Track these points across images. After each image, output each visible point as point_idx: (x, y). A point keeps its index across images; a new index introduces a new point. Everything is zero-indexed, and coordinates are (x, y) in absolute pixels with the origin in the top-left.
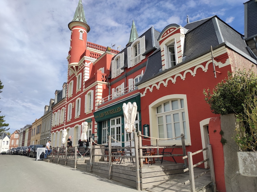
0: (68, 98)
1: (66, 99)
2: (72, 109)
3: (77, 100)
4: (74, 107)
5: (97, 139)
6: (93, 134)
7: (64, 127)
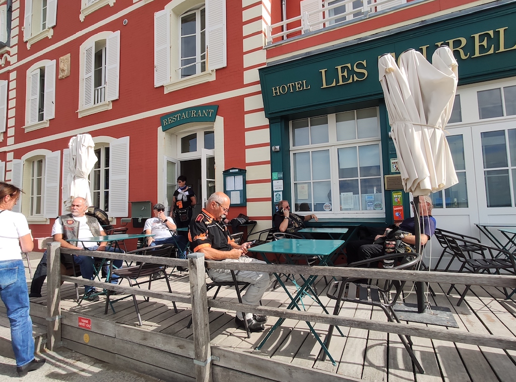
0: (22, 44)
1: (14, 50)
2: (59, 81)
3: (88, 46)
4: (66, 71)
5: (276, 192)
6: (237, 170)
7: (5, 152)
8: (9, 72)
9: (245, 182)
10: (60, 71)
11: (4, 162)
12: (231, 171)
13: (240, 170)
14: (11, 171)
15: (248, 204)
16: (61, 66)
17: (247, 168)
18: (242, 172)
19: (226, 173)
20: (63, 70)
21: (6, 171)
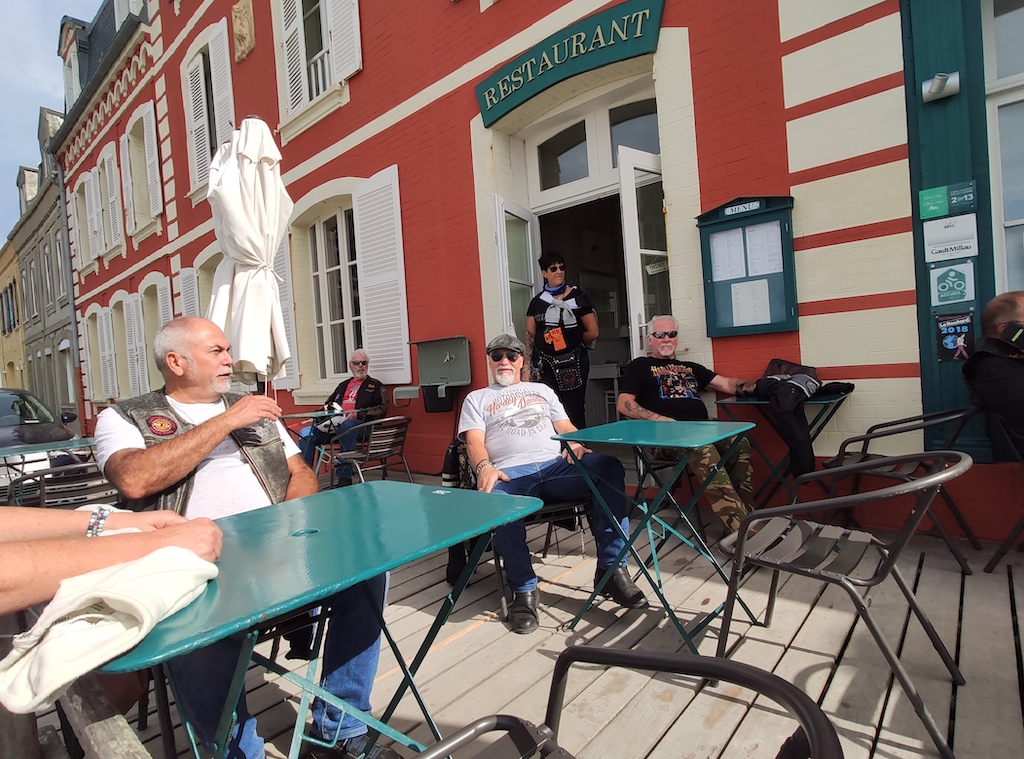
0: (166, 7)
1: (156, 29)
4: (248, 39)
5: (939, 264)
6: (755, 205)
7: (167, 257)
8: (153, 81)
9: (790, 246)
10: (237, 43)
11: (168, 277)
12: (728, 211)
13: (767, 201)
14: (179, 294)
15: (806, 323)
16: (237, 28)
17: (795, 191)
18: (778, 208)
19: (711, 222)
20: (242, 38)
21: (173, 296)
